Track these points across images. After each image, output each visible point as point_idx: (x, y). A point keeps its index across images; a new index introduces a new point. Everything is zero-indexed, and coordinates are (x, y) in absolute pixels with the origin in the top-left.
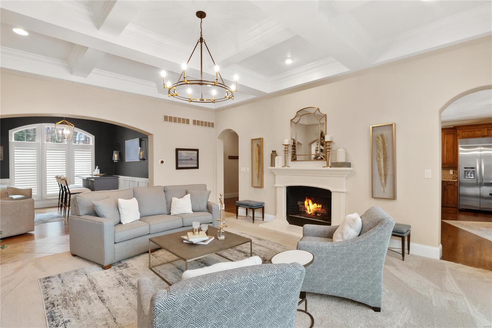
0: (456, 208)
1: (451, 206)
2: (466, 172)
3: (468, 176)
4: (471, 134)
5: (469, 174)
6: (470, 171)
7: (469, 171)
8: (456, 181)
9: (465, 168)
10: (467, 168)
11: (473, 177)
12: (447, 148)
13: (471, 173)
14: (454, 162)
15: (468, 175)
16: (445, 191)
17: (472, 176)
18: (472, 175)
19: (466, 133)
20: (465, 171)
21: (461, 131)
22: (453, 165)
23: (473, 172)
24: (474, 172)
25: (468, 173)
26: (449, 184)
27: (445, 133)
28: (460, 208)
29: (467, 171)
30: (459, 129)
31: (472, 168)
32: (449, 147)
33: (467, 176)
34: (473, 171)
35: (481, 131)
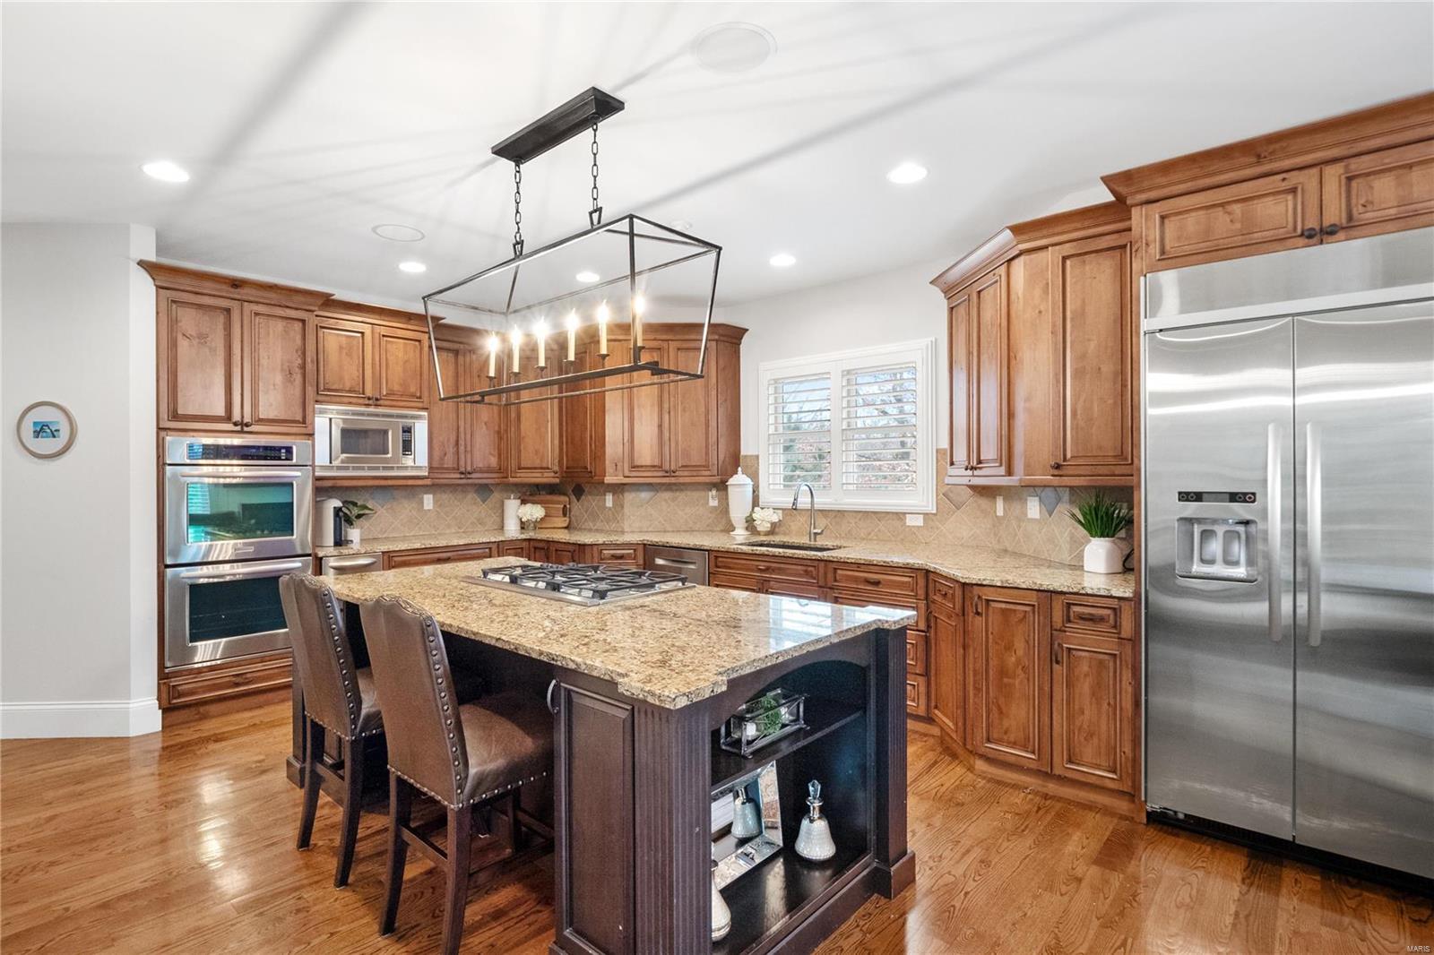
0: (1132, 796)
1: (1098, 782)
2: (1197, 529)
3: (1212, 562)
4: (1223, 224)
5: (1215, 547)
6: (1225, 521)
7: (1215, 521)
8: (1128, 594)
9: (1185, 496)
10: (1198, 497)
11: (1240, 572)
12: (1082, 357)
13: (1230, 536)
14: (1122, 456)
15: (1207, 557)
16: (1056, 666)
17: (1236, 563)
18: (1238, 550)
19: (1192, 223)
20: (1189, 521)
21: (1156, 210)
22: (1118, 470)
23: (1241, 529)
24: (1252, 528)
25: (1207, 535)
26: (1082, 618)
27: (1068, 249)
28: (1154, 805)
29: (1199, 521)
30: (1144, 197)
31: (1234, 497)
32: (1092, 346)
33: (1203, 561)
34: (1247, 523)
35: (1293, 191)
